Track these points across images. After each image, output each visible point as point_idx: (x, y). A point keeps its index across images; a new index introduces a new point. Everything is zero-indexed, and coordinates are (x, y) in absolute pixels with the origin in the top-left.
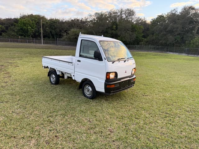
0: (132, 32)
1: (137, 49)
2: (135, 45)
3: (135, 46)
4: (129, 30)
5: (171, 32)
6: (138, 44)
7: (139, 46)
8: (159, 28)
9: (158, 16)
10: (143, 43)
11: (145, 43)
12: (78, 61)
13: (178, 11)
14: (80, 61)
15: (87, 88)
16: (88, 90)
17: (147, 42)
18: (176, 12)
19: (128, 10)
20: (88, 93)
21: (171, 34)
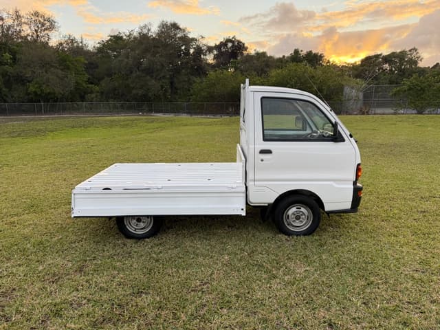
0: (62, 70)
1: (86, 112)
2: (75, 101)
3: (78, 105)
4: (54, 65)
5: (149, 71)
6: (83, 99)
7: (84, 102)
8: (124, 63)
9: (111, 36)
10: (93, 95)
11: (99, 97)
12: (262, 152)
13: (153, 30)
14: (269, 152)
15: (293, 214)
16: (298, 217)
17: (102, 93)
18: (149, 30)
19: (36, 14)
20: (297, 223)
21: (152, 76)
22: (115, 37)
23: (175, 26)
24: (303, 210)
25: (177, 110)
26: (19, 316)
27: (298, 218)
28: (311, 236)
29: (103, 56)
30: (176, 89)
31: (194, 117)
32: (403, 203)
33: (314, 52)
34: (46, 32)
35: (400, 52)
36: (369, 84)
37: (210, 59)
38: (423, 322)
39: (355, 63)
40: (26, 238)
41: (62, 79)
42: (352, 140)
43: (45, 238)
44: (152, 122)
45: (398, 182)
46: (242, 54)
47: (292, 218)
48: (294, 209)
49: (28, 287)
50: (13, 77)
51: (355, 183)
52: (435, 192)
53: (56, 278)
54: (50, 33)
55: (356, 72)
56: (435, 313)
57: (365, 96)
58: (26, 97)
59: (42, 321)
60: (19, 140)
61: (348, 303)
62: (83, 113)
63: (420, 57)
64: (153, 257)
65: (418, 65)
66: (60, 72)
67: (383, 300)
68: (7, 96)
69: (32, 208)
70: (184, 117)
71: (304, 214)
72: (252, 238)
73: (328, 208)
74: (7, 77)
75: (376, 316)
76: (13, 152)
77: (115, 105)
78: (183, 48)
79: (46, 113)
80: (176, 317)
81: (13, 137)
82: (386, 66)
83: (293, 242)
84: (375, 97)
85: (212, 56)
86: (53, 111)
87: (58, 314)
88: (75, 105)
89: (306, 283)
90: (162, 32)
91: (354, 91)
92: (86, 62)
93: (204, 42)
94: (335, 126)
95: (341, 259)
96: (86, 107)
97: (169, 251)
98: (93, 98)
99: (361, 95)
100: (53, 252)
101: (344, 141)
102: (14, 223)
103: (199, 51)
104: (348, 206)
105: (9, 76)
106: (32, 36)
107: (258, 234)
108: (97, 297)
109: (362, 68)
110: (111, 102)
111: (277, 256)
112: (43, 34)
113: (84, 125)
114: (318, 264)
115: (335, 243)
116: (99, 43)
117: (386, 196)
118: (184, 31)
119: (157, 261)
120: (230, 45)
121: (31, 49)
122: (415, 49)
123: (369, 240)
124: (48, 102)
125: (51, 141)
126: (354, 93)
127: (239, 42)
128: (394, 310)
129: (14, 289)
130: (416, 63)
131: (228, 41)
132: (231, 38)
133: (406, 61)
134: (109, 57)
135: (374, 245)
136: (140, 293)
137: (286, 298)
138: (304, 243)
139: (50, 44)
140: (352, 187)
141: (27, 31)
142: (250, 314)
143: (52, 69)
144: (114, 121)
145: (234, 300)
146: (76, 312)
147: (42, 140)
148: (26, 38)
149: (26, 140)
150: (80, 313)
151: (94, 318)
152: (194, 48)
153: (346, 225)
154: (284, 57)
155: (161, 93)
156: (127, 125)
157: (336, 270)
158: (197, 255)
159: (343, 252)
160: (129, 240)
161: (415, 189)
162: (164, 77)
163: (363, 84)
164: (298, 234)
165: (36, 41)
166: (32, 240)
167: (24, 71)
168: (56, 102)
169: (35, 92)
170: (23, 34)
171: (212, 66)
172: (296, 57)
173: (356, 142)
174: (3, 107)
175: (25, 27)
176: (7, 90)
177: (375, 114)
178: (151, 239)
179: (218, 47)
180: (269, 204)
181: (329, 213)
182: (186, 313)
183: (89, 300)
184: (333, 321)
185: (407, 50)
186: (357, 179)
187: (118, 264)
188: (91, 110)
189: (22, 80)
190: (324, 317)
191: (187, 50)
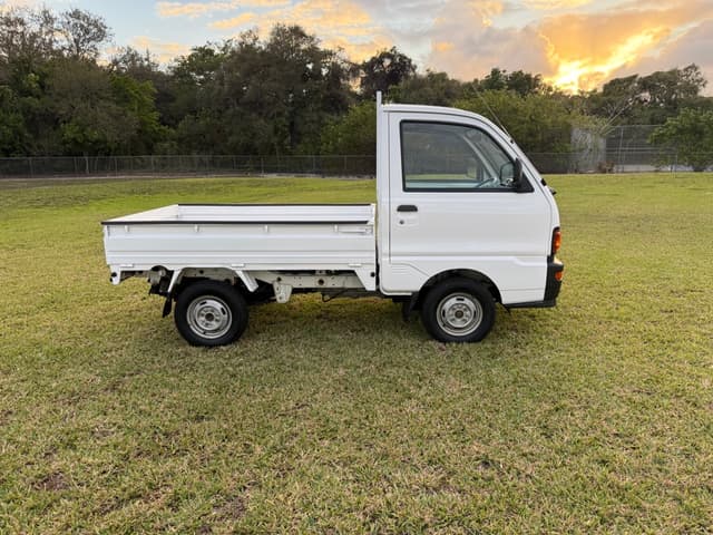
0: (117, 103)
1: (156, 171)
2: (138, 153)
3: (142, 160)
4: (104, 95)
5: (256, 105)
6: (150, 150)
7: (153, 157)
8: (216, 92)
9: (195, 49)
10: (166, 145)
11: (176, 147)
12: (402, 209)
13: (261, 39)
14: (412, 209)
15: (452, 308)
16: (459, 313)
17: (180, 140)
18: (256, 39)
19: (76, 14)
20: (458, 323)
21: (260, 114)
22: (201, 50)
23: (297, 32)
24: (467, 301)
25: (300, 168)
26: (13, 447)
27: (459, 315)
28: (480, 344)
29: (183, 83)
30: (299, 134)
31: (327, 178)
32: (640, 298)
33: (524, 72)
34: (92, 43)
35: (669, 72)
36: (614, 124)
37: (356, 86)
38: (633, 460)
39: (595, 91)
40: (37, 345)
41: (116, 118)
42: (546, 188)
43: (66, 345)
44: (258, 186)
45: (638, 270)
46: (407, 77)
47: (450, 315)
48: (453, 301)
49: (32, 409)
50: (40, 115)
51: (550, 259)
52: (696, 283)
53: (74, 398)
54: (98, 45)
55: (594, 106)
56: (654, 449)
57: (608, 145)
58: (62, 148)
59: (46, 454)
60: (46, 210)
61: (520, 434)
62: (150, 172)
63: (702, 79)
64: (228, 371)
65: (700, 94)
66: (114, 106)
67: (576, 431)
68: (30, 146)
69: (51, 304)
70: (311, 180)
71: (468, 308)
72: (387, 346)
73: (506, 298)
74: (30, 117)
75: (560, 451)
76: (34, 229)
77: (201, 159)
78: (310, 66)
79: (93, 172)
80: (248, 449)
81: (37, 207)
82: (646, 95)
83: (450, 352)
84: (624, 145)
85: (359, 81)
86: (103, 169)
87: (71, 445)
88: (139, 161)
89: (458, 406)
90: (277, 43)
91: (589, 136)
92: (156, 91)
93: (344, 55)
94: (516, 165)
95: (521, 374)
96: (155, 163)
97: (255, 364)
98: (166, 149)
99: (602, 143)
100: (75, 364)
101: (532, 190)
102: (21, 324)
103: (336, 72)
104: (540, 296)
105: (34, 114)
106: (70, 50)
107: (396, 340)
108: (133, 422)
109: (605, 98)
110: (195, 156)
111: (421, 369)
112: (87, 46)
113: (149, 190)
114: (482, 382)
115: (517, 353)
116: (176, 60)
117: (613, 289)
118: (312, 39)
119: (233, 376)
120: (387, 62)
121: (69, 70)
122: (694, 67)
123: (572, 349)
124: (96, 154)
125: (95, 213)
126: (590, 139)
127: (403, 57)
128: (590, 445)
129: (10, 413)
130: (694, 90)
131: (385, 55)
132: (388, 51)
133: (680, 87)
134: (193, 82)
135: (579, 356)
136: (199, 419)
137: (424, 426)
138: (468, 353)
139: (99, 63)
140: (546, 265)
141: (62, 41)
142: (363, 447)
143: (101, 101)
144: (197, 184)
145: (341, 427)
146: (98, 442)
147: (83, 211)
148: (59, 53)
149: (56, 212)
150: (104, 443)
151: (125, 449)
152: (329, 68)
153: (540, 329)
154: (476, 81)
155: (275, 140)
156: (218, 190)
157: (510, 389)
158: (297, 368)
159: (525, 366)
160: (194, 349)
161: (664, 279)
162: (279, 114)
163: (604, 124)
164: (459, 340)
165: (76, 57)
166: (46, 348)
167: (57, 106)
168: (109, 155)
169: (74, 139)
170: (55, 46)
171: (358, 97)
172: (494, 81)
173: (554, 193)
174: (26, 162)
175: (58, 36)
176: (31, 136)
177: (623, 172)
178: (228, 347)
179: (368, 67)
180: (414, 293)
181: (509, 307)
182: (266, 444)
183: (119, 427)
184: (490, 458)
185: (681, 68)
186: (553, 253)
187: (172, 379)
188: (164, 167)
189: (54, 121)
190: (478, 453)
191: (317, 70)
